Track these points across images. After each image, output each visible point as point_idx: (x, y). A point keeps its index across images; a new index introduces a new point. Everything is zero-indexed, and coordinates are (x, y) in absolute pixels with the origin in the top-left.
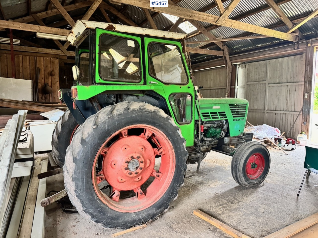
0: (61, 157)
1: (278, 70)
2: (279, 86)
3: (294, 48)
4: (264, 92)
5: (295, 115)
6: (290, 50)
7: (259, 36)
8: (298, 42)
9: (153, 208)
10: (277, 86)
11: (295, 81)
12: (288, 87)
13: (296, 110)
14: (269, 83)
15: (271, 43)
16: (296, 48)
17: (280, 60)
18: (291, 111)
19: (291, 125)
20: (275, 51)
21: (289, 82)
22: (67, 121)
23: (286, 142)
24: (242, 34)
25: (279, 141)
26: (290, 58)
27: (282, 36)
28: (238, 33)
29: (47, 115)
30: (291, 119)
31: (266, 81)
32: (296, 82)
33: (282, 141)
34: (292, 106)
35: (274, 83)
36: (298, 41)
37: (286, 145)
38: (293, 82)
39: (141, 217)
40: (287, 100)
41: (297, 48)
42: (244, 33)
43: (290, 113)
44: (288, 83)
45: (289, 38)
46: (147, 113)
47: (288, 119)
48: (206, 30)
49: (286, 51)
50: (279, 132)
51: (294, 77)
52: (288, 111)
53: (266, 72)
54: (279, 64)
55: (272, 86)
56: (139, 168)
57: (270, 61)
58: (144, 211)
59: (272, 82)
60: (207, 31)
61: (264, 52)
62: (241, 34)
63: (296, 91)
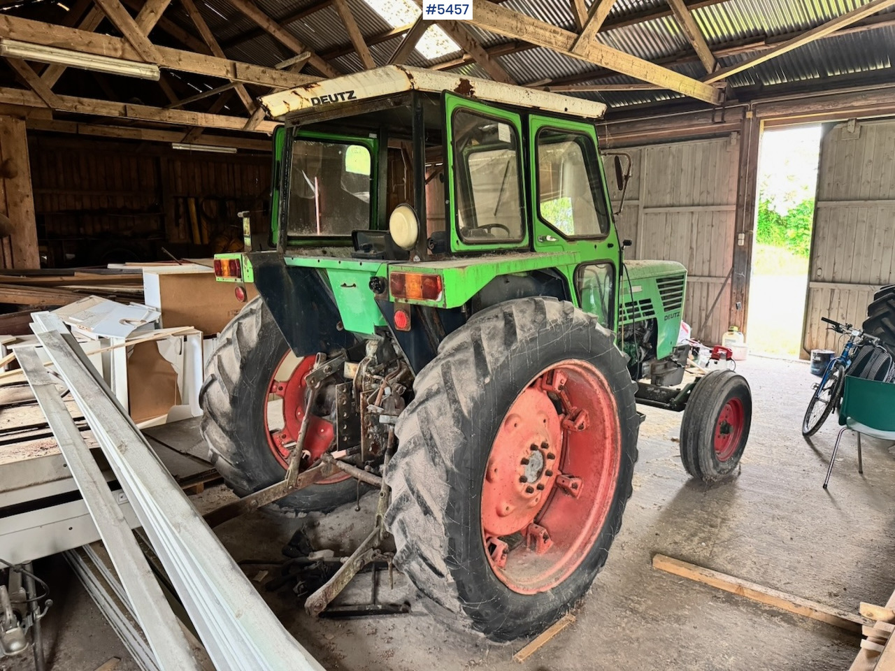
0: (242, 455)
1: (669, 171)
2: (671, 214)
3: (713, 120)
4: (633, 229)
5: (710, 284)
6: (704, 125)
7: (637, 85)
8: (723, 105)
9: (584, 569)
10: (666, 213)
11: (710, 201)
12: (694, 216)
13: (713, 274)
14: (646, 205)
15: (649, 101)
16: (718, 119)
17: (675, 146)
18: (702, 276)
19: (700, 310)
20: (664, 123)
21: (696, 202)
22: (257, 348)
23: (711, 354)
24: (581, 73)
25: (693, 353)
26: (699, 143)
27: (695, 91)
28: (569, 70)
29: (70, 318)
30: (701, 296)
31: (638, 199)
32: (713, 205)
33: (700, 352)
34: (703, 262)
35: (658, 204)
36: (722, 103)
37: (712, 361)
38: (705, 202)
39: (565, 599)
40: (691, 248)
41: (720, 120)
42: (591, 68)
43: (700, 281)
44: (693, 205)
45: (707, 95)
46: (581, 330)
47: (693, 296)
48: (487, 56)
49: (693, 126)
50: (687, 331)
51: (708, 193)
52: (695, 276)
53: (639, 177)
54: (671, 157)
55: (653, 213)
56: (544, 473)
57: (649, 147)
58: (567, 581)
59: (655, 204)
60: (489, 58)
61: (638, 125)
62: (577, 73)
63: (712, 226)
